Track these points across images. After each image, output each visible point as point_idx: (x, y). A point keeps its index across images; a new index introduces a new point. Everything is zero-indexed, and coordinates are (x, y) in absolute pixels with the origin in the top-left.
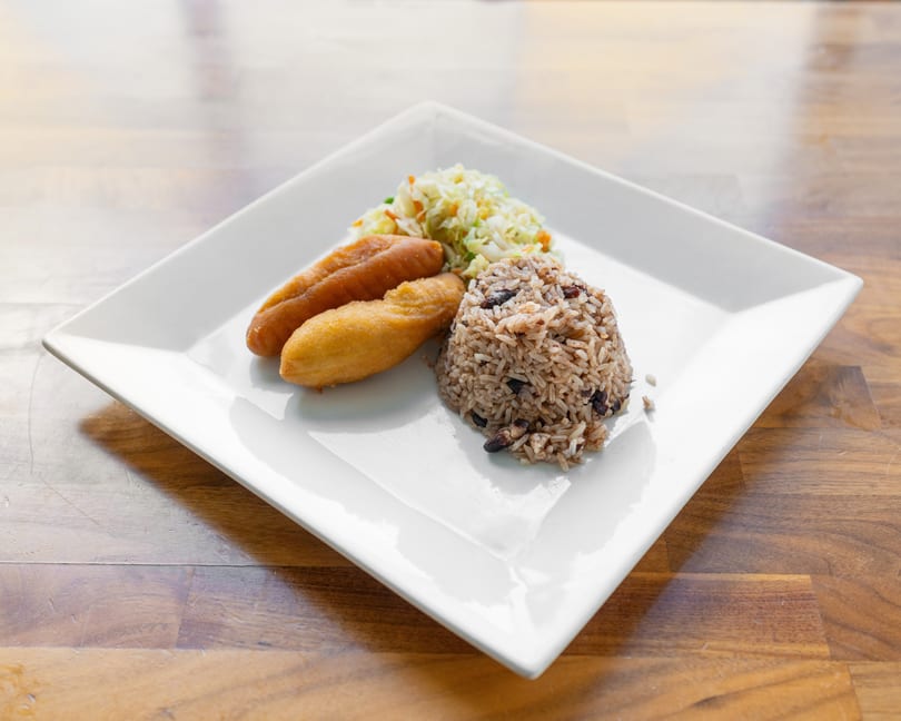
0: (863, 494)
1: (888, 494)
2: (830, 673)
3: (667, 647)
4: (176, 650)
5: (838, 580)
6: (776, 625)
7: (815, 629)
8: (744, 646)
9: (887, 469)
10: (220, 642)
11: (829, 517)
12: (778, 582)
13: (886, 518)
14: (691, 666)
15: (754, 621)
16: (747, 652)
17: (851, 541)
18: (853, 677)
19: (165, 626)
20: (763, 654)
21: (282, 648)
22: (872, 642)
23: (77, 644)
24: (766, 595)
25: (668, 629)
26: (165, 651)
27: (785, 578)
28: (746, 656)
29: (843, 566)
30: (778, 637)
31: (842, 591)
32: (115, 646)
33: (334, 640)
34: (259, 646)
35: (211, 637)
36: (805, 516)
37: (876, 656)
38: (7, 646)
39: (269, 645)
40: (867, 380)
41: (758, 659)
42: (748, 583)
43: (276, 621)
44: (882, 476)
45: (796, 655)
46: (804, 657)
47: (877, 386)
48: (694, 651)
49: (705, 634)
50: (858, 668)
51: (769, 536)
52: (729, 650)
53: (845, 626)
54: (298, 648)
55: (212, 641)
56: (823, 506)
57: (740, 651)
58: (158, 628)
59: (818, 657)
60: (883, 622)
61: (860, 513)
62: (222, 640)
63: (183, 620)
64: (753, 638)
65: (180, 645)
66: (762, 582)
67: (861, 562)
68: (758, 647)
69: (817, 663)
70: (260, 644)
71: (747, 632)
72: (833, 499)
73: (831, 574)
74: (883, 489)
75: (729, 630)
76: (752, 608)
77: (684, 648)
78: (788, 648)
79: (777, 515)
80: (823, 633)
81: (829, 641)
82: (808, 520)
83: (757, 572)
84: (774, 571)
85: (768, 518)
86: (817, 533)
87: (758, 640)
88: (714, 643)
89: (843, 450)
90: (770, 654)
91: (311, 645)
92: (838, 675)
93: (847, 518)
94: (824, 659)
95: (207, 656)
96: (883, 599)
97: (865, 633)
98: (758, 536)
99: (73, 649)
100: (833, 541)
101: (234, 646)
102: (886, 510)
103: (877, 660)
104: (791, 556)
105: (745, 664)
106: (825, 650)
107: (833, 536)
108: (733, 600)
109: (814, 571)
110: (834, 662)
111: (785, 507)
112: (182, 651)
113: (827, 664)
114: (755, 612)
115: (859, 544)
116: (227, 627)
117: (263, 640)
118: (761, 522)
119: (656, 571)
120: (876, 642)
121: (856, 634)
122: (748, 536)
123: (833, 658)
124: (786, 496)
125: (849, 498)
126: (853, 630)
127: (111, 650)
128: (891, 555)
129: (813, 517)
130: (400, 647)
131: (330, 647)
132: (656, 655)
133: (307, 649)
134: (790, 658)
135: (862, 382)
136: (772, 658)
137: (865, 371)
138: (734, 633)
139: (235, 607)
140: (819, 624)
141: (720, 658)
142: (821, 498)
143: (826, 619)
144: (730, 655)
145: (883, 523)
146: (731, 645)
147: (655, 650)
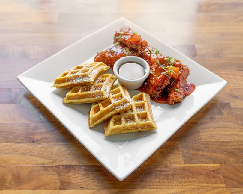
0: (232, 140)
1: (238, 140)
2: (225, 192)
3: (185, 186)
4: (59, 190)
5: (226, 165)
6: (211, 178)
7: (221, 180)
8: (204, 185)
9: (238, 133)
10: (71, 188)
11: (223, 147)
12: (212, 166)
13: (238, 147)
14: (191, 191)
15: (206, 178)
16: (205, 187)
17: (229, 154)
18: (231, 192)
19: (56, 183)
20: (208, 187)
21: (87, 189)
22: (236, 183)
23: (34, 189)
24: (209, 170)
25: (184, 180)
26: (56, 190)
27: (213, 165)
28: (204, 188)
29: (228, 162)
30: (212, 182)
31: (228, 169)
32: (44, 189)
33: (100, 186)
34: (81, 188)
35: (68, 186)
36: (218, 147)
37: (237, 187)
38: (16, 190)
39: (83, 188)
40: (232, 107)
41: (208, 188)
42: (204, 167)
43: (84, 181)
44: (236, 135)
45: (217, 187)
46: (219, 187)
47: (234, 109)
48: (191, 186)
49: (194, 181)
50: (233, 190)
51: (208, 153)
52: (200, 186)
53: (229, 179)
54: (91, 189)
55: (68, 187)
56: (222, 144)
57: (203, 186)
58: (54, 183)
59: (222, 187)
60: (238, 177)
61: (231, 146)
62: (71, 187)
63: (60, 181)
64: (206, 182)
65: (60, 189)
66: (207, 167)
67: (232, 160)
68: (207, 185)
69: (222, 189)
70: (81, 187)
71: (204, 181)
72: (224, 142)
73: (225, 164)
74: (237, 139)
75: (200, 180)
76: (205, 174)
77: (189, 186)
78: (215, 185)
79: (210, 147)
80: (223, 180)
81: (225, 183)
82: (218, 148)
83: (206, 163)
84: (210, 163)
85: (208, 148)
86: (221, 152)
87: (207, 183)
88: (196, 184)
89: (226, 128)
90: (210, 187)
91: (94, 188)
92: (227, 192)
93: (228, 147)
94: (224, 188)
95: (68, 191)
96: (238, 170)
97: (234, 180)
98: (206, 153)
99: (33, 191)
100: (225, 154)
101: (74, 188)
102: (238, 145)
103: (237, 188)
104: (214, 159)
105: (204, 190)
106: (224, 185)
107: (225, 153)
108: (200, 172)
109: (220, 163)
110: (226, 189)
111: (212, 145)
112: (61, 190)
113: (225, 189)
114: (206, 175)
115: (232, 155)
116: (72, 183)
117: (81, 186)
118: (206, 149)
119: (180, 164)
120: (237, 183)
121: (232, 181)
122: (203, 153)
123: (226, 187)
124: (212, 142)
125: (228, 142)
126: (231, 179)
127: (43, 190)
128: (240, 158)
129: (219, 147)
130: (117, 188)
131: (99, 188)
132: (182, 188)
133: (93, 189)
134: (215, 188)
135: (230, 107)
136: (211, 188)
137: (231, 104)
138: (201, 181)
139: (73, 177)
140: (222, 178)
141: (198, 188)
142: (221, 142)
143: (224, 177)
144: (200, 187)
145: (237, 149)
146: (200, 184)
147: (181, 187)
